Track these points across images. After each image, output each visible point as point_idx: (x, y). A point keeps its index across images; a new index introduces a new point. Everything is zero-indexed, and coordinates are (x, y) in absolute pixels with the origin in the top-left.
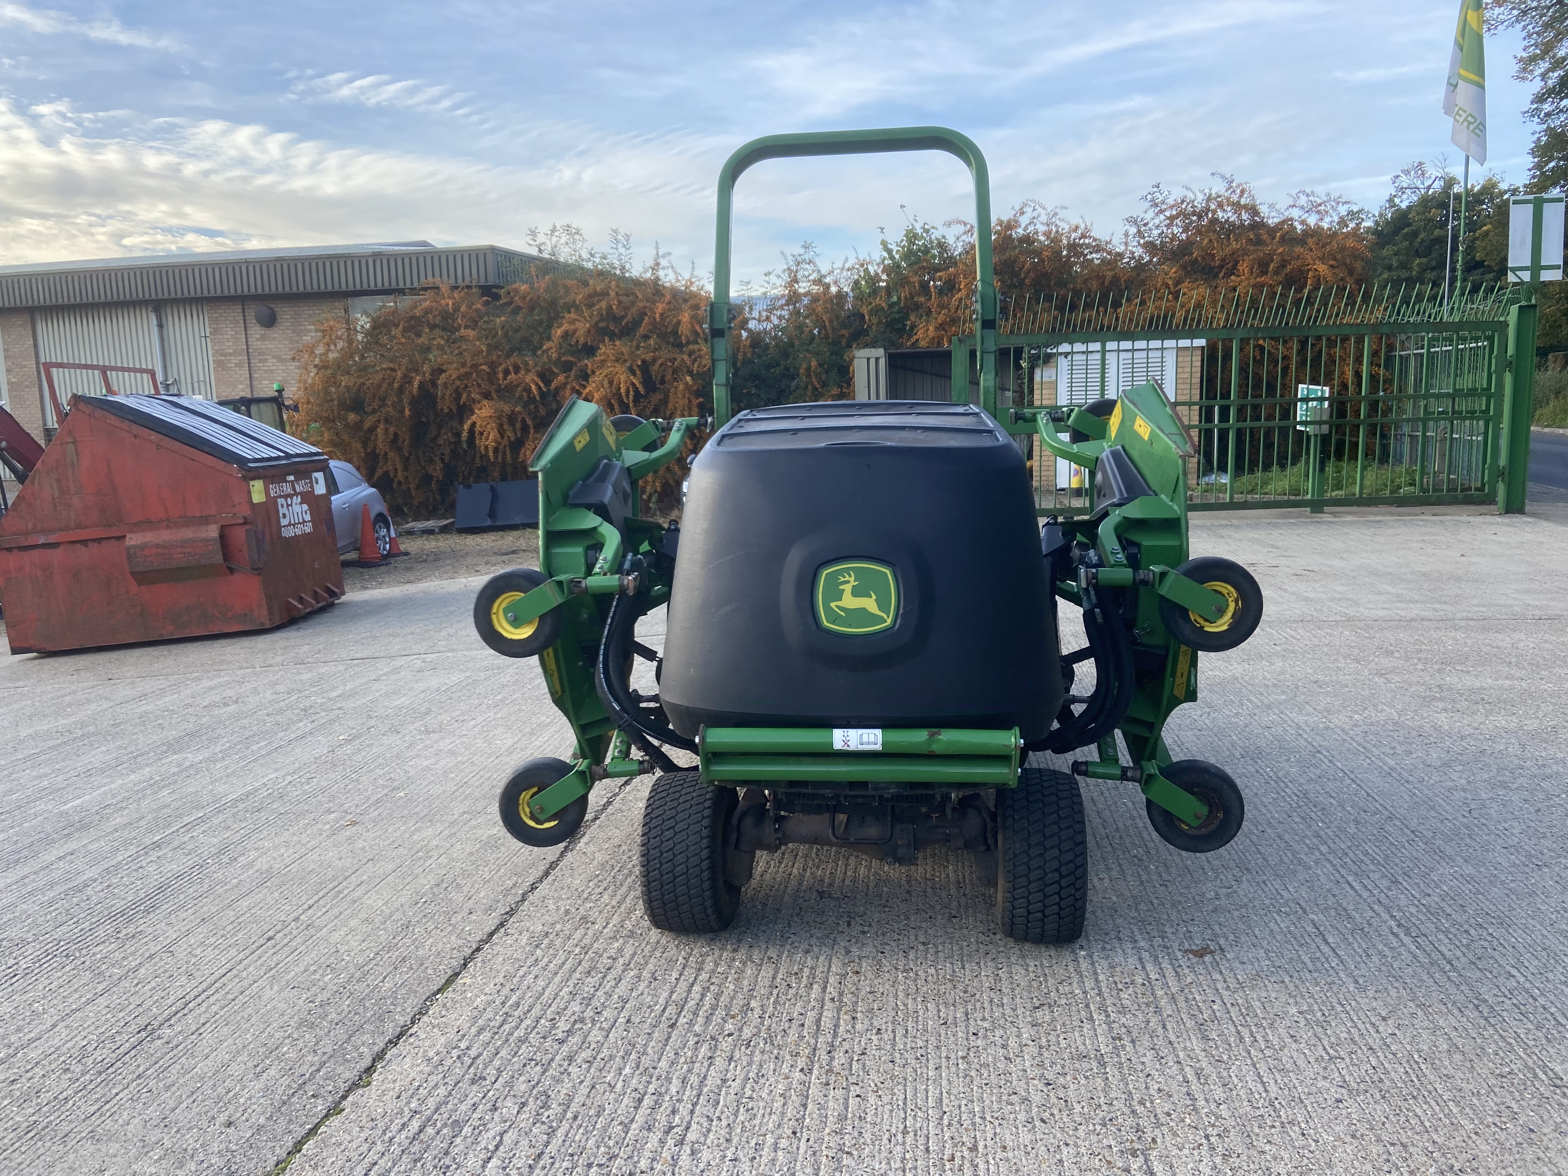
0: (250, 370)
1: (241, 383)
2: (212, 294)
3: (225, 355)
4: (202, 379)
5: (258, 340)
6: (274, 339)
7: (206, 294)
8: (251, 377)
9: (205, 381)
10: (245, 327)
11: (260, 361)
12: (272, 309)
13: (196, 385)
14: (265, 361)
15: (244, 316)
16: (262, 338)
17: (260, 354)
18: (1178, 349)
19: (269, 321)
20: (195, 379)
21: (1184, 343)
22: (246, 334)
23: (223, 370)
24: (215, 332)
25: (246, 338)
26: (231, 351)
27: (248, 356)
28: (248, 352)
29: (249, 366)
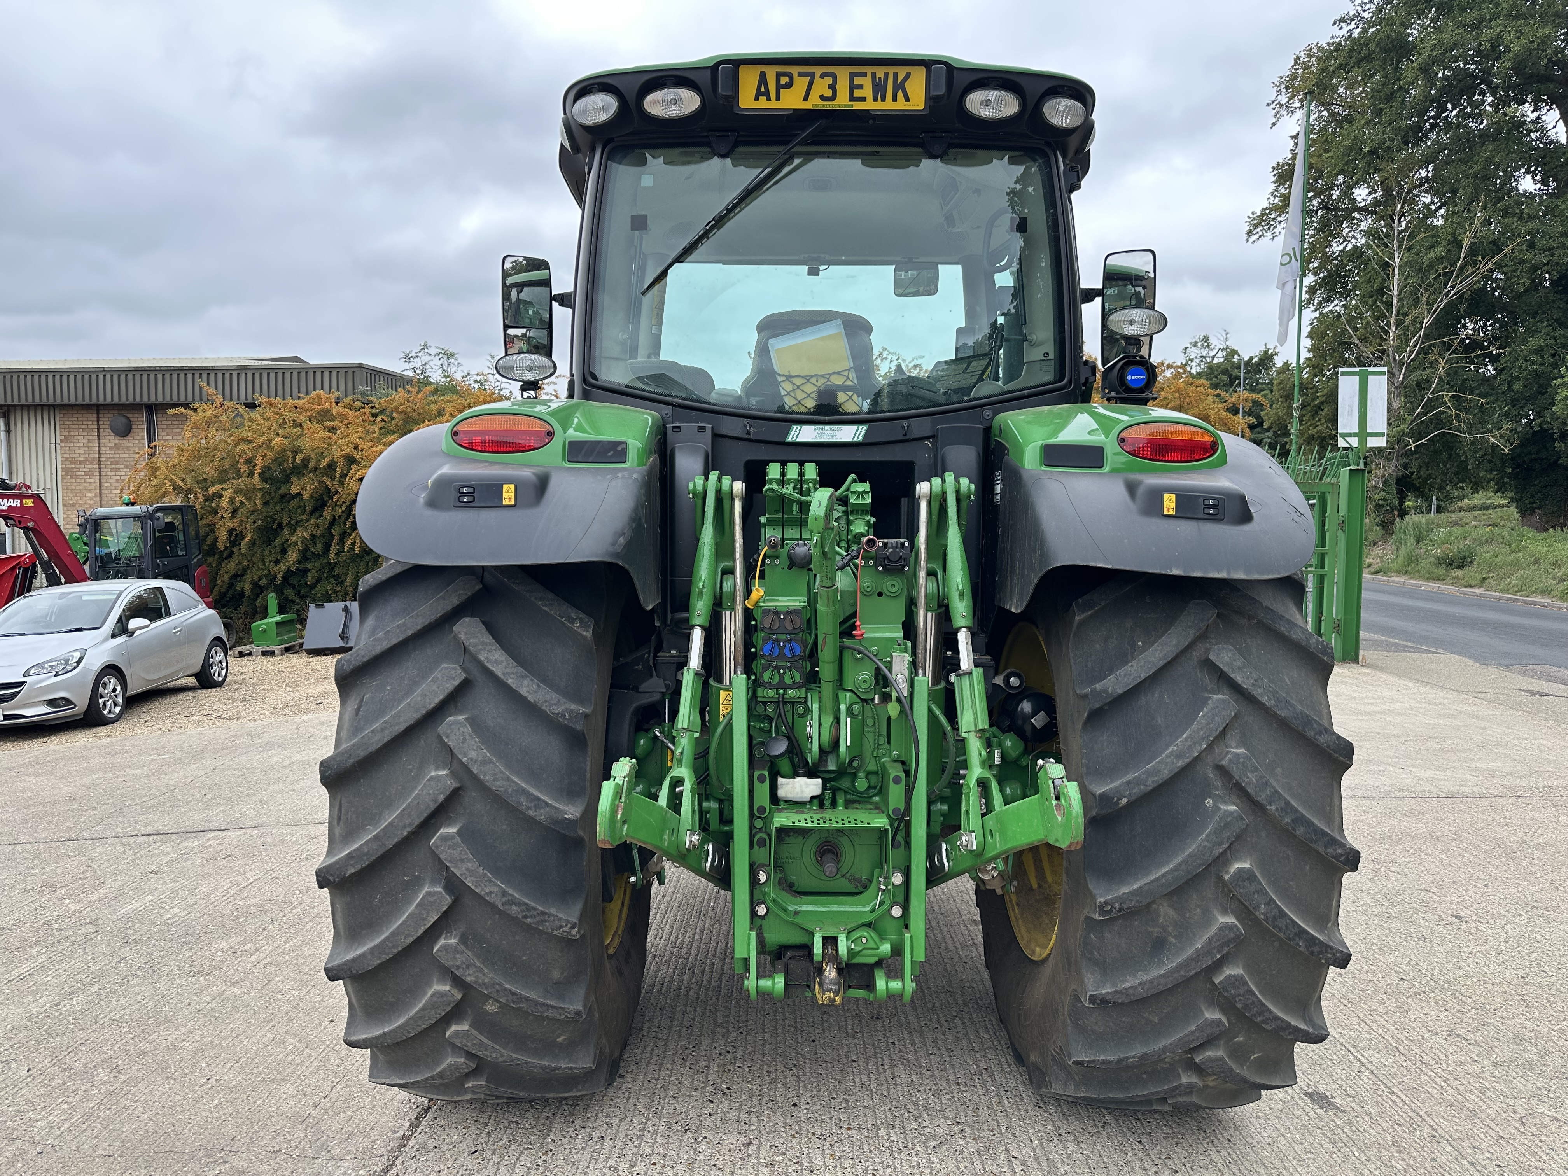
0: (100, 479)
1: (90, 491)
2: (66, 401)
3: (75, 464)
4: (48, 486)
5: (111, 449)
6: (128, 448)
7: (59, 401)
8: (100, 486)
9: (51, 489)
10: (99, 436)
11: (112, 470)
12: (128, 418)
14: (118, 470)
15: (98, 425)
16: (116, 447)
17: (112, 463)
19: (125, 431)
22: (99, 443)
23: (72, 478)
24: (66, 439)
25: (99, 447)
26: (82, 459)
27: (100, 465)
28: (100, 461)
29: (100, 475)
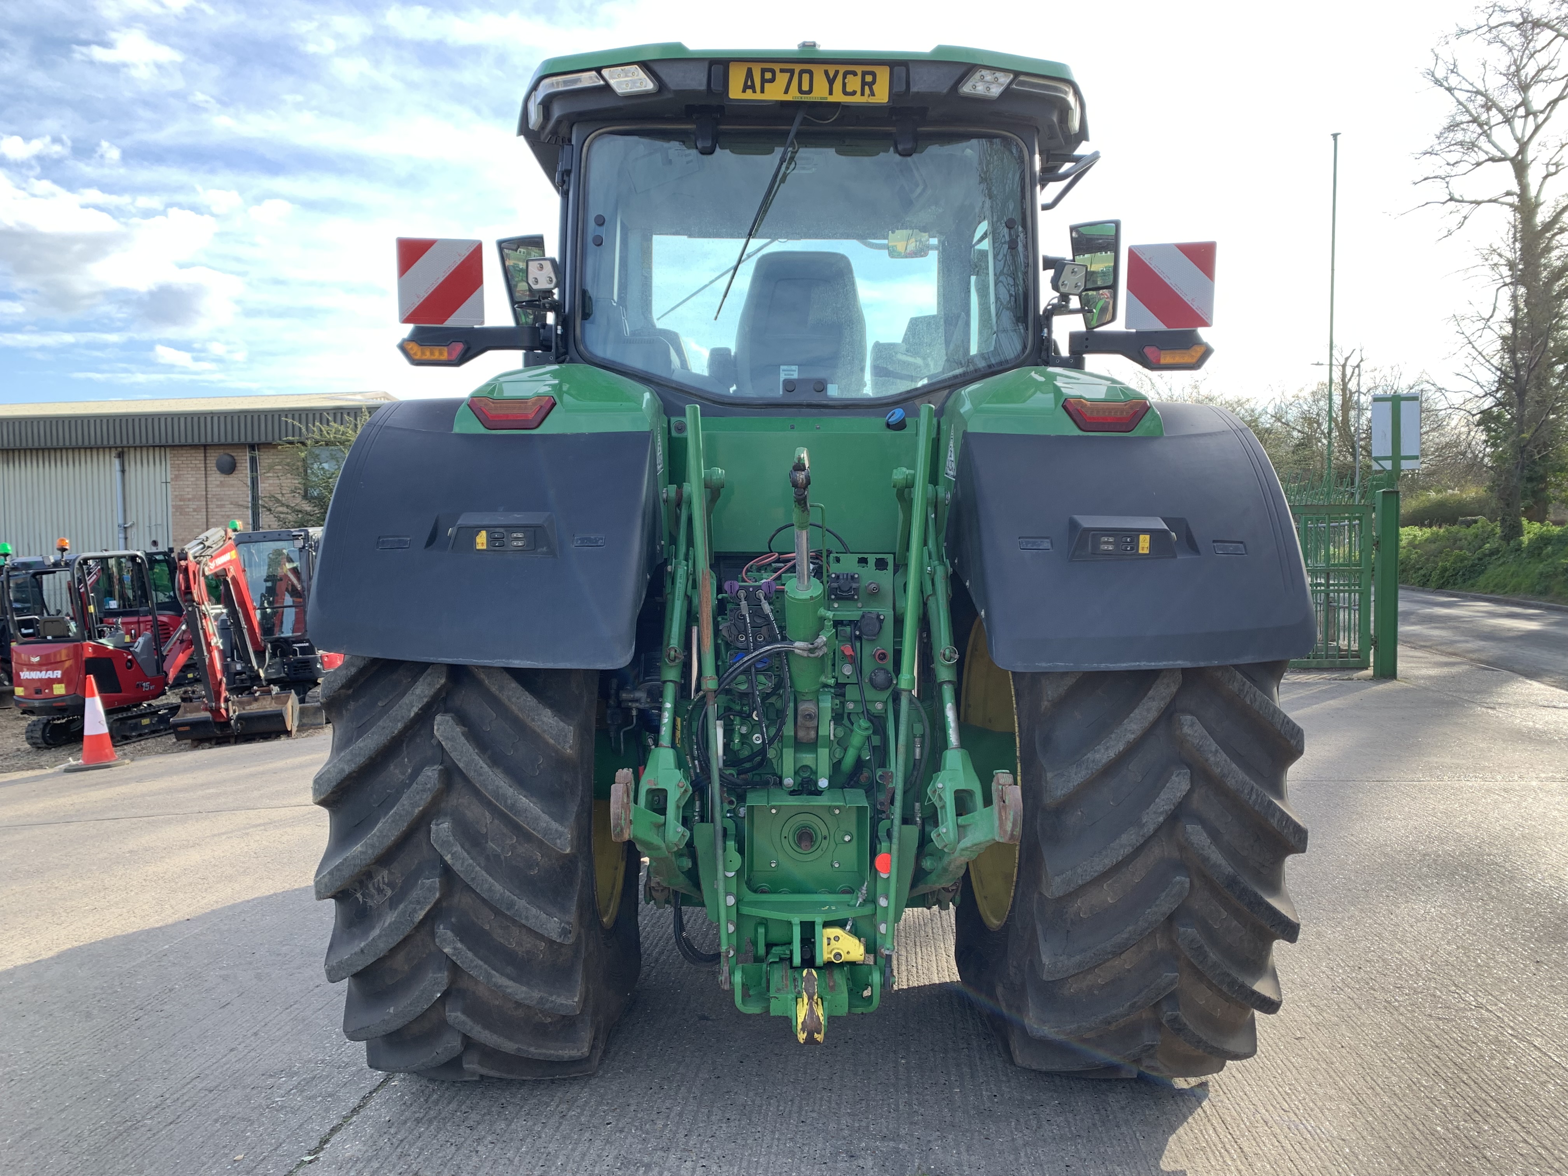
0: (207, 515)
1: (198, 527)
2: (176, 441)
3: (184, 500)
4: (159, 522)
5: (218, 486)
6: (233, 486)
7: (170, 441)
8: (207, 522)
9: (162, 525)
10: (206, 474)
11: (219, 506)
12: (232, 457)
13: (153, 528)
14: (222, 506)
15: (205, 463)
16: (222, 485)
17: (217, 500)
19: (229, 468)
20: (153, 523)
22: (206, 481)
23: (181, 514)
25: (206, 484)
26: (190, 496)
27: (207, 501)
28: (207, 498)
29: (207, 512)
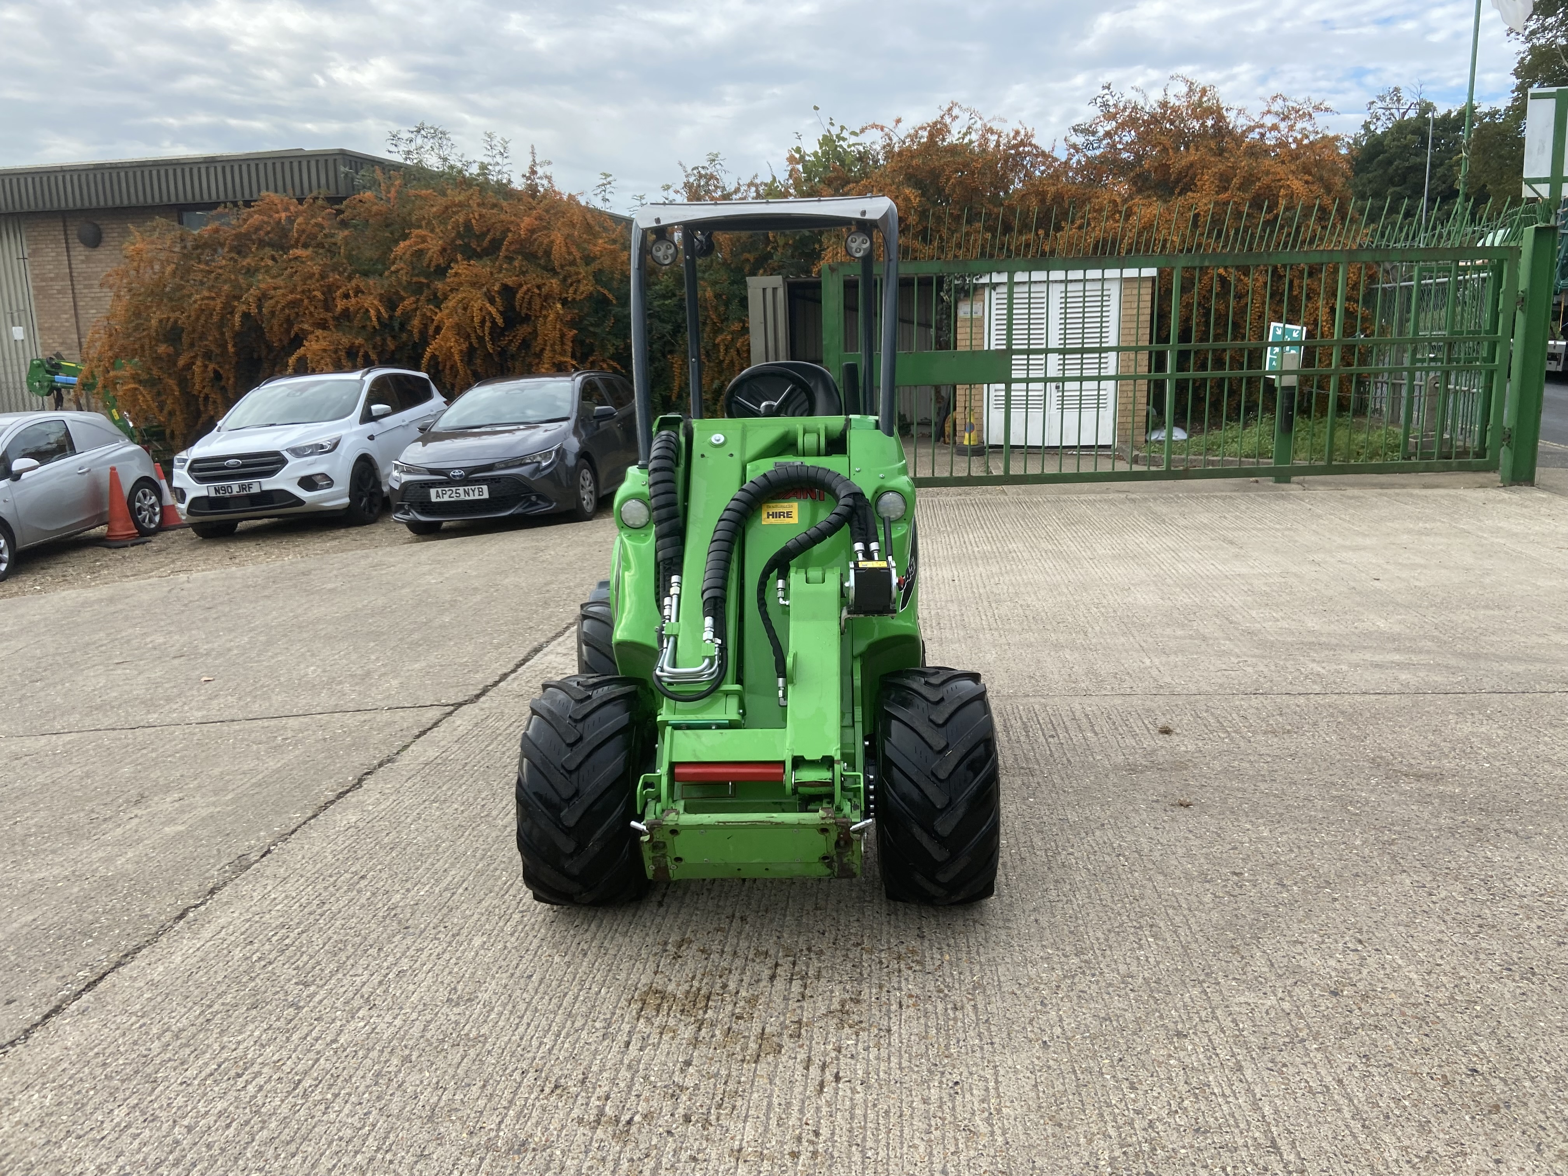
0: (74, 298)
1: (65, 313)
2: (27, 209)
3: (46, 280)
4: (22, 308)
5: (83, 262)
6: (100, 261)
7: (19, 209)
8: (75, 305)
9: (25, 310)
10: (68, 248)
11: (87, 287)
12: (96, 226)
13: (16, 314)
14: (91, 286)
15: (66, 234)
16: (88, 260)
17: (85, 279)
18: (1123, 280)
19: (94, 241)
20: (14, 308)
21: (1131, 273)
22: (69, 256)
23: (45, 297)
24: (34, 253)
25: (69, 260)
26: (52, 275)
27: (72, 281)
28: (71, 276)
29: (73, 293)
